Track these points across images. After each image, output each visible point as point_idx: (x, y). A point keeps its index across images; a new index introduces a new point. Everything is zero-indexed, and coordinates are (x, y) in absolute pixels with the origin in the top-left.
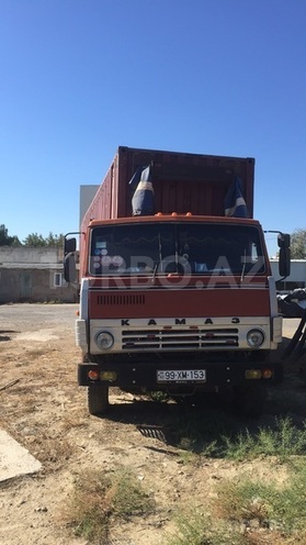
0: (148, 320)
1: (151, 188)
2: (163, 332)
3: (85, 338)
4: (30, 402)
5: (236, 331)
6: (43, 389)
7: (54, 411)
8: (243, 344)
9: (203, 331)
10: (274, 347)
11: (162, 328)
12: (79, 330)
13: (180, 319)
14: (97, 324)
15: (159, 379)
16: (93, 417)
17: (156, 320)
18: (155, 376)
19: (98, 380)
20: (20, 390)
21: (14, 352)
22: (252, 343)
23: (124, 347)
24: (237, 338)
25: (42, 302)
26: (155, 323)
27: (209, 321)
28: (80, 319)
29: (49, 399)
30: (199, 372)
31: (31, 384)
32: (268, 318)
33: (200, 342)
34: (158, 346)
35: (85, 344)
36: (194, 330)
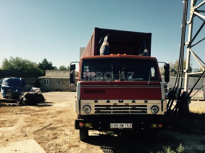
0: (106, 101)
1: (108, 45)
2: (113, 106)
3: (78, 108)
4: (55, 134)
5: (146, 106)
6: (61, 128)
7: (65, 138)
8: (149, 112)
9: (131, 106)
10: (163, 113)
11: (112, 104)
12: (76, 105)
13: (121, 100)
14: (84, 102)
15: (111, 127)
16: (81, 142)
17: (110, 101)
18: (109, 126)
19: (84, 127)
20: (51, 128)
21: (51, 111)
22: (153, 112)
23: (95, 112)
24: (146, 109)
25: (64, 91)
26: (109, 102)
27: (134, 102)
28: (76, 99)
29: (63, 133)
30: (129, 124)
31: (56, 125)
32: (161, 101)
33: (130, 111)
34: (111, 112)
35: (78, 111)
36: (127, 105)
